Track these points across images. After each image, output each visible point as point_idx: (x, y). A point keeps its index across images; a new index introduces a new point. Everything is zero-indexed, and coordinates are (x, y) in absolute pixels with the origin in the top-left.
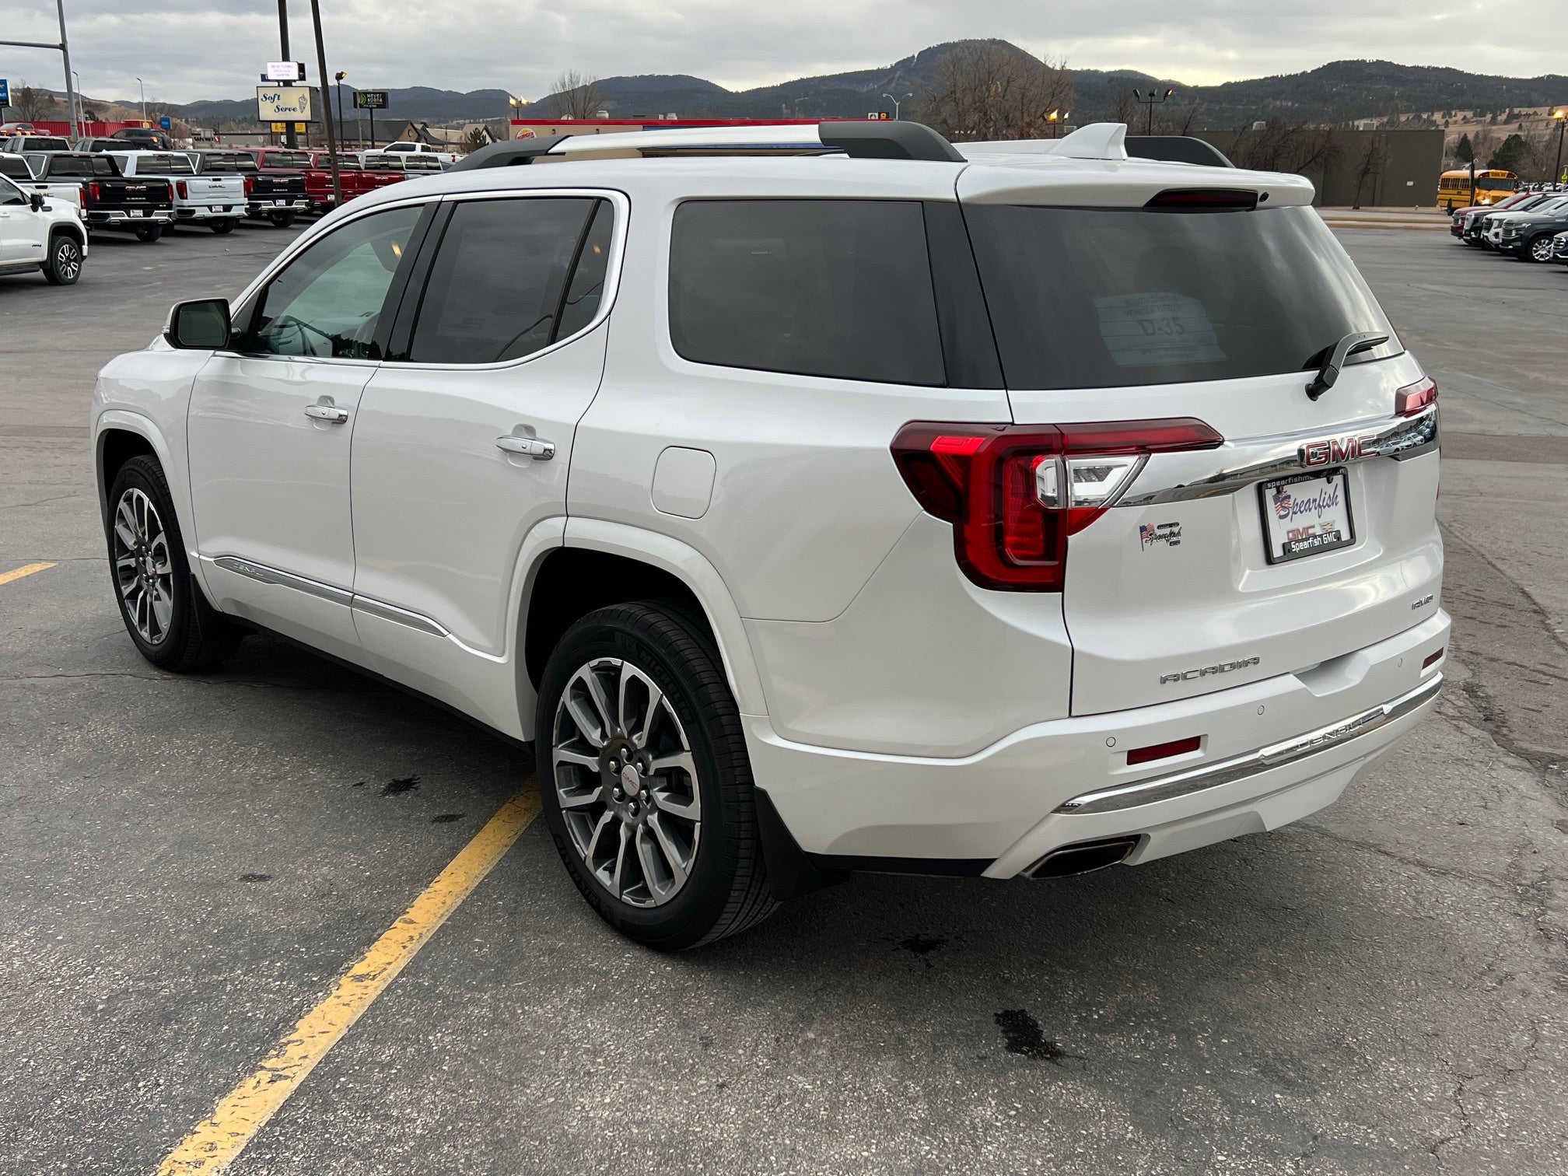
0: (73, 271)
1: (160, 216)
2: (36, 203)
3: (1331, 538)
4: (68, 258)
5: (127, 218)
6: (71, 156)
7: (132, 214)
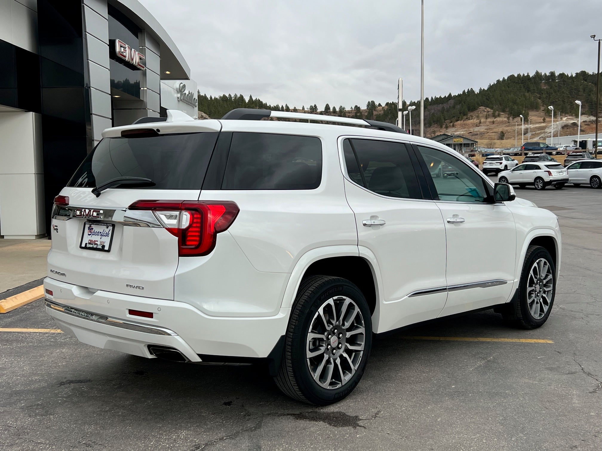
3: (100, 247)
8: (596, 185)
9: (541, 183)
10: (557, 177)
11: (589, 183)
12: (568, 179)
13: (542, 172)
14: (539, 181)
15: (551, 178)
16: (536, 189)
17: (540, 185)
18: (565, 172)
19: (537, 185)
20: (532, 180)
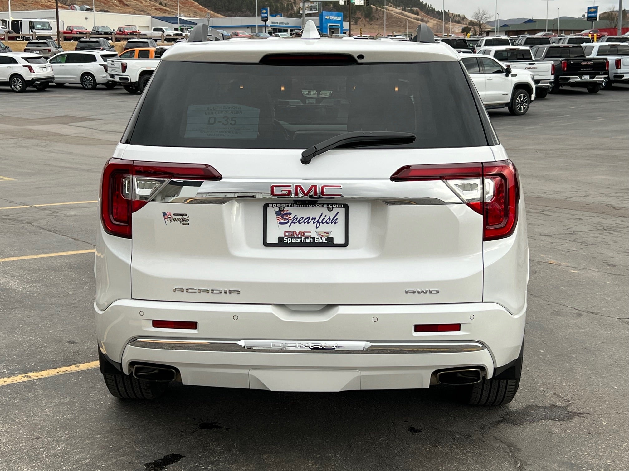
0: (524, 108)
1: (599, 79)
2: (508, 72)
4: (522, 101)
5: (580, 80)
6: (559, 47)
7: (583, 78)
8: (89, 85)
9: (20, 82)
10: (40, 75)
11: (80, 83)
12: (54, 77)
13: (20, 67)
14: (17, 79)
15: (33, 76)
16: (13, 91)
17: (19, 86)
18: (49, 68)
19: (14, 86)
20: (7, 79)
